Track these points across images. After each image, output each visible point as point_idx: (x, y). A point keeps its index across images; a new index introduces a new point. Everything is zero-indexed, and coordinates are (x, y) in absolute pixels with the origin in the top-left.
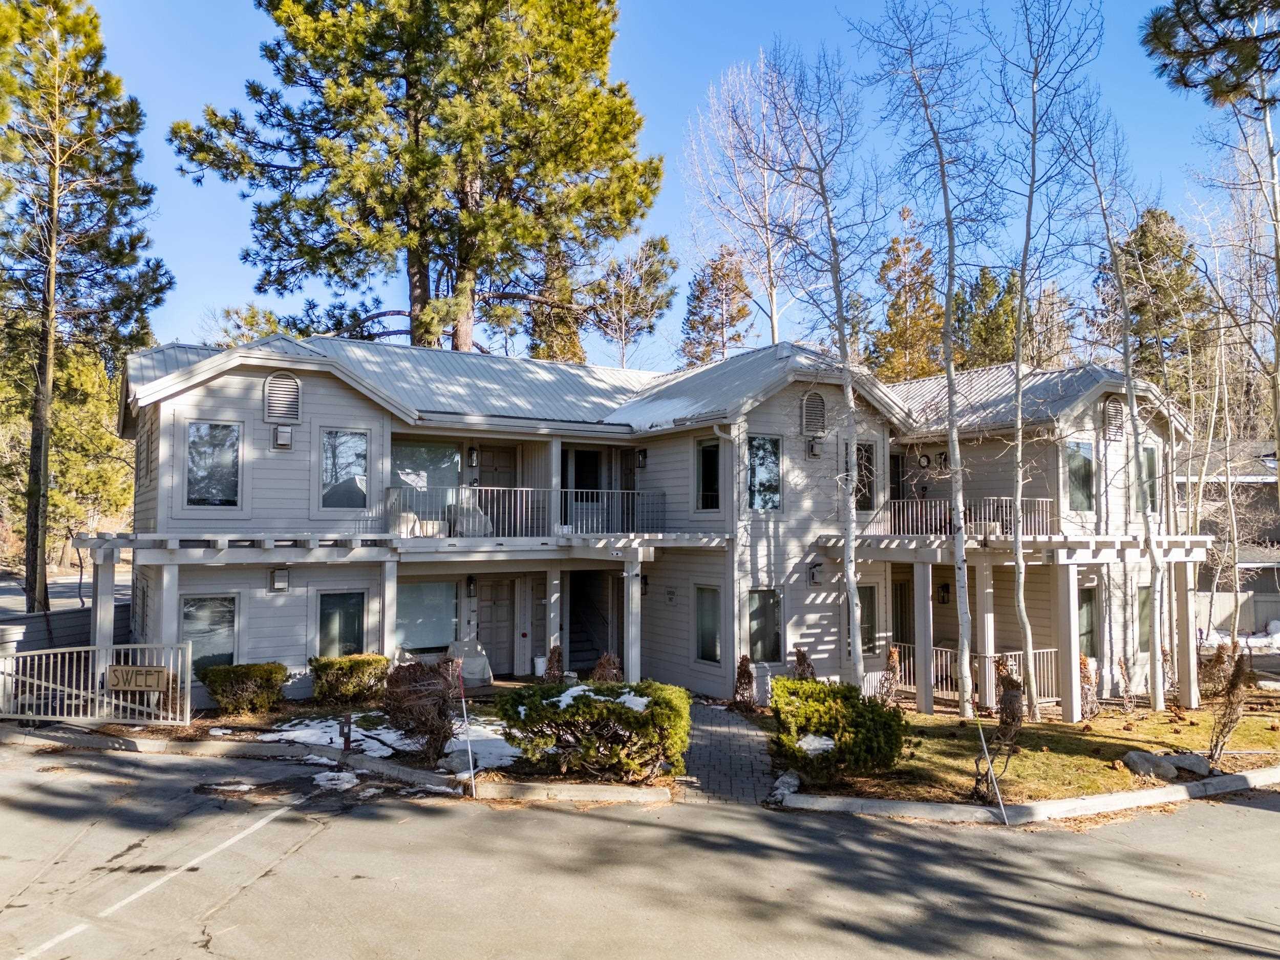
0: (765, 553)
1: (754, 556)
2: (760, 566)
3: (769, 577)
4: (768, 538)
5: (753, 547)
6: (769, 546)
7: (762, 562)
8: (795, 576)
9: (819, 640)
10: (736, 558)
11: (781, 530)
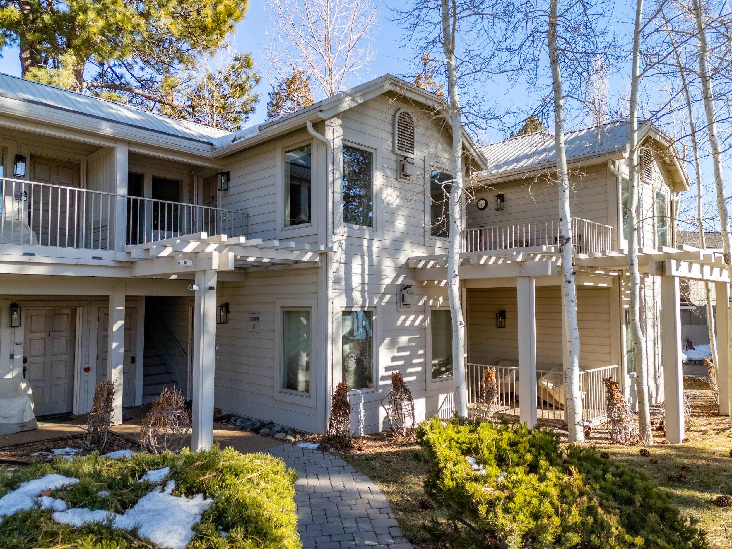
0: (360, 271)
1: (348, 273)
2: (354, 286)
3: (363, 297)
4: (362, 256)
5: (348, 264)
6: (363, 265)
7: (356, 281)
8: (388, 297)
9: (408, 363)
10: (331, 275)
11: (375, 250)
